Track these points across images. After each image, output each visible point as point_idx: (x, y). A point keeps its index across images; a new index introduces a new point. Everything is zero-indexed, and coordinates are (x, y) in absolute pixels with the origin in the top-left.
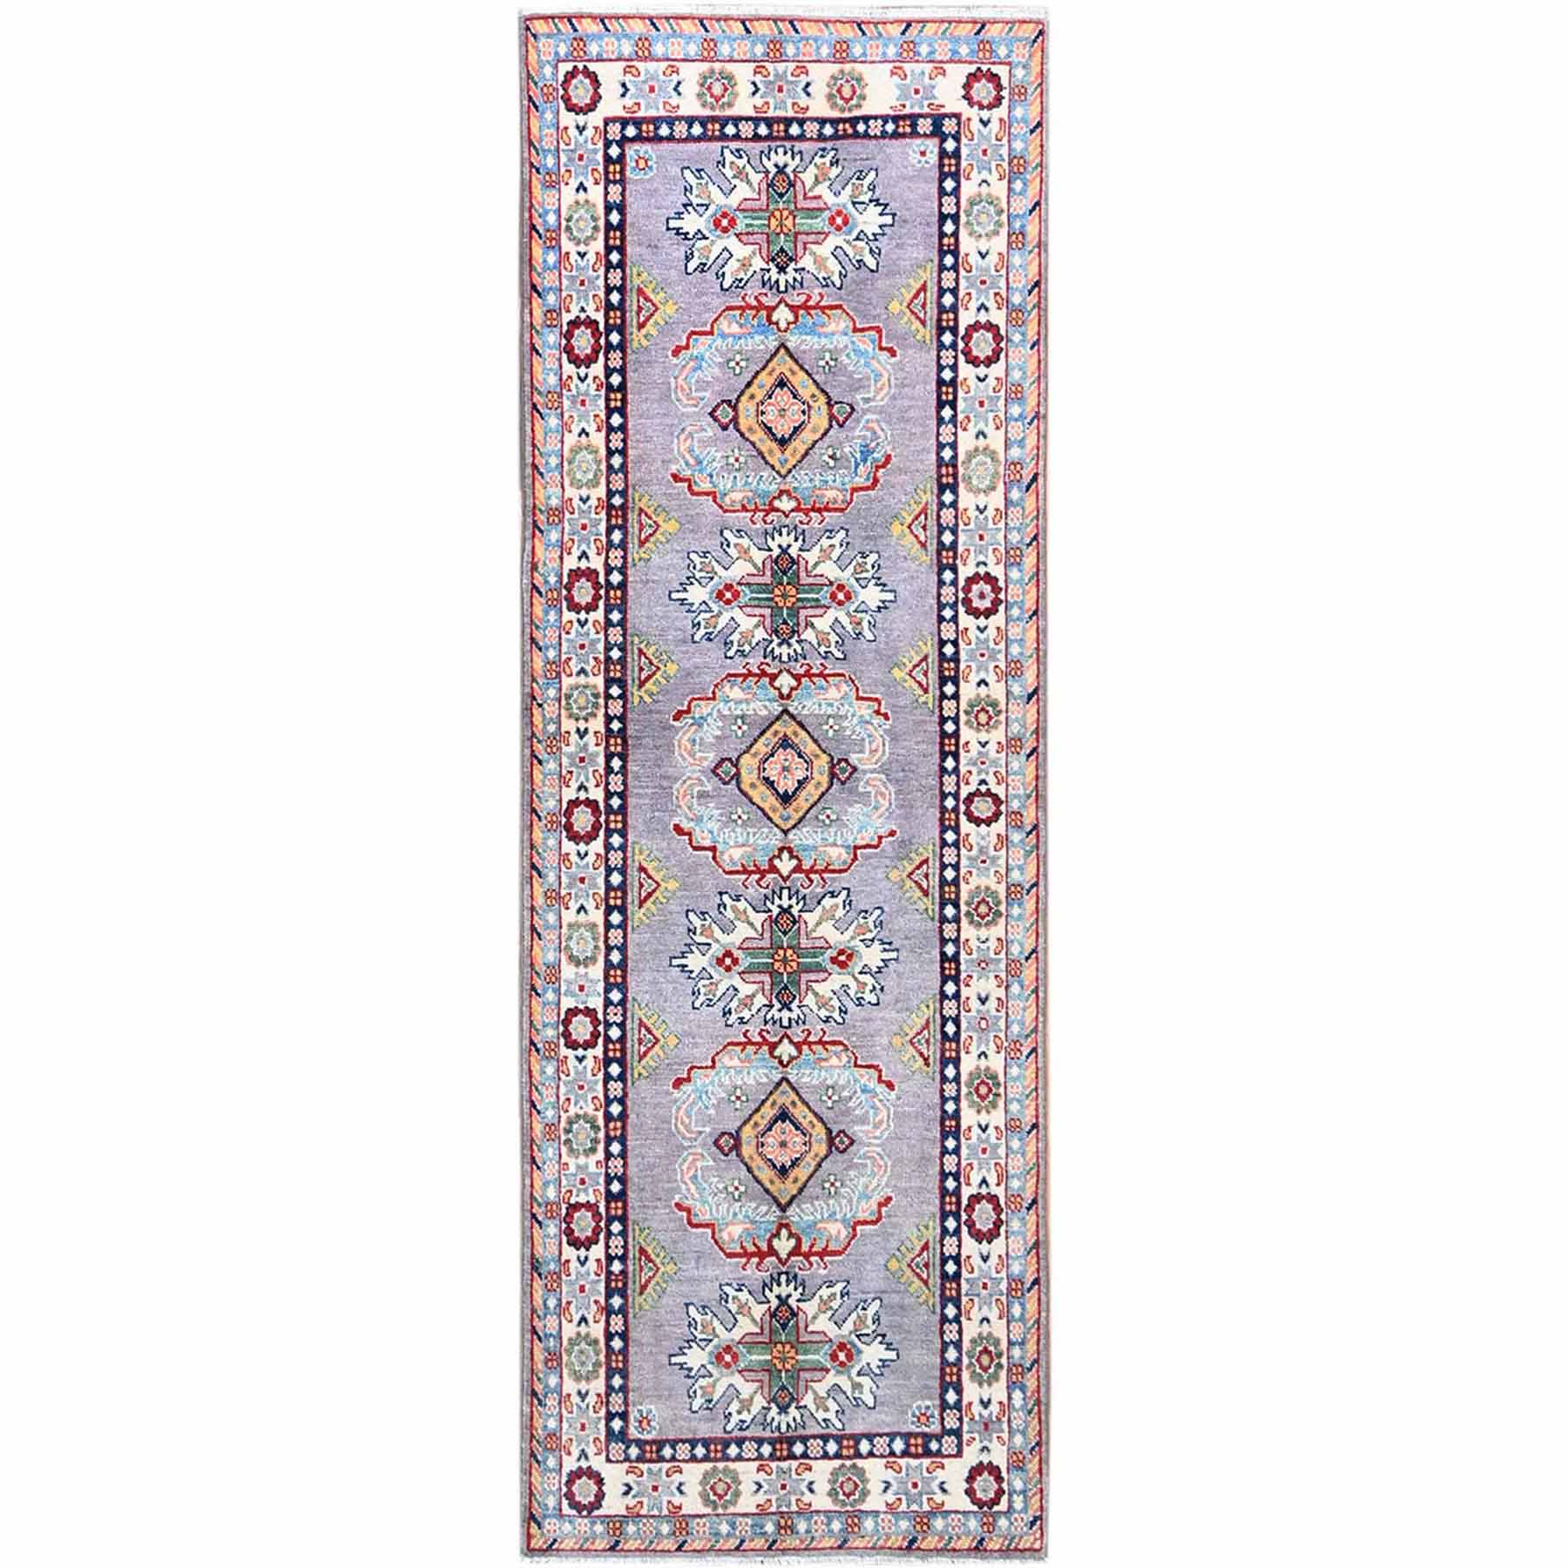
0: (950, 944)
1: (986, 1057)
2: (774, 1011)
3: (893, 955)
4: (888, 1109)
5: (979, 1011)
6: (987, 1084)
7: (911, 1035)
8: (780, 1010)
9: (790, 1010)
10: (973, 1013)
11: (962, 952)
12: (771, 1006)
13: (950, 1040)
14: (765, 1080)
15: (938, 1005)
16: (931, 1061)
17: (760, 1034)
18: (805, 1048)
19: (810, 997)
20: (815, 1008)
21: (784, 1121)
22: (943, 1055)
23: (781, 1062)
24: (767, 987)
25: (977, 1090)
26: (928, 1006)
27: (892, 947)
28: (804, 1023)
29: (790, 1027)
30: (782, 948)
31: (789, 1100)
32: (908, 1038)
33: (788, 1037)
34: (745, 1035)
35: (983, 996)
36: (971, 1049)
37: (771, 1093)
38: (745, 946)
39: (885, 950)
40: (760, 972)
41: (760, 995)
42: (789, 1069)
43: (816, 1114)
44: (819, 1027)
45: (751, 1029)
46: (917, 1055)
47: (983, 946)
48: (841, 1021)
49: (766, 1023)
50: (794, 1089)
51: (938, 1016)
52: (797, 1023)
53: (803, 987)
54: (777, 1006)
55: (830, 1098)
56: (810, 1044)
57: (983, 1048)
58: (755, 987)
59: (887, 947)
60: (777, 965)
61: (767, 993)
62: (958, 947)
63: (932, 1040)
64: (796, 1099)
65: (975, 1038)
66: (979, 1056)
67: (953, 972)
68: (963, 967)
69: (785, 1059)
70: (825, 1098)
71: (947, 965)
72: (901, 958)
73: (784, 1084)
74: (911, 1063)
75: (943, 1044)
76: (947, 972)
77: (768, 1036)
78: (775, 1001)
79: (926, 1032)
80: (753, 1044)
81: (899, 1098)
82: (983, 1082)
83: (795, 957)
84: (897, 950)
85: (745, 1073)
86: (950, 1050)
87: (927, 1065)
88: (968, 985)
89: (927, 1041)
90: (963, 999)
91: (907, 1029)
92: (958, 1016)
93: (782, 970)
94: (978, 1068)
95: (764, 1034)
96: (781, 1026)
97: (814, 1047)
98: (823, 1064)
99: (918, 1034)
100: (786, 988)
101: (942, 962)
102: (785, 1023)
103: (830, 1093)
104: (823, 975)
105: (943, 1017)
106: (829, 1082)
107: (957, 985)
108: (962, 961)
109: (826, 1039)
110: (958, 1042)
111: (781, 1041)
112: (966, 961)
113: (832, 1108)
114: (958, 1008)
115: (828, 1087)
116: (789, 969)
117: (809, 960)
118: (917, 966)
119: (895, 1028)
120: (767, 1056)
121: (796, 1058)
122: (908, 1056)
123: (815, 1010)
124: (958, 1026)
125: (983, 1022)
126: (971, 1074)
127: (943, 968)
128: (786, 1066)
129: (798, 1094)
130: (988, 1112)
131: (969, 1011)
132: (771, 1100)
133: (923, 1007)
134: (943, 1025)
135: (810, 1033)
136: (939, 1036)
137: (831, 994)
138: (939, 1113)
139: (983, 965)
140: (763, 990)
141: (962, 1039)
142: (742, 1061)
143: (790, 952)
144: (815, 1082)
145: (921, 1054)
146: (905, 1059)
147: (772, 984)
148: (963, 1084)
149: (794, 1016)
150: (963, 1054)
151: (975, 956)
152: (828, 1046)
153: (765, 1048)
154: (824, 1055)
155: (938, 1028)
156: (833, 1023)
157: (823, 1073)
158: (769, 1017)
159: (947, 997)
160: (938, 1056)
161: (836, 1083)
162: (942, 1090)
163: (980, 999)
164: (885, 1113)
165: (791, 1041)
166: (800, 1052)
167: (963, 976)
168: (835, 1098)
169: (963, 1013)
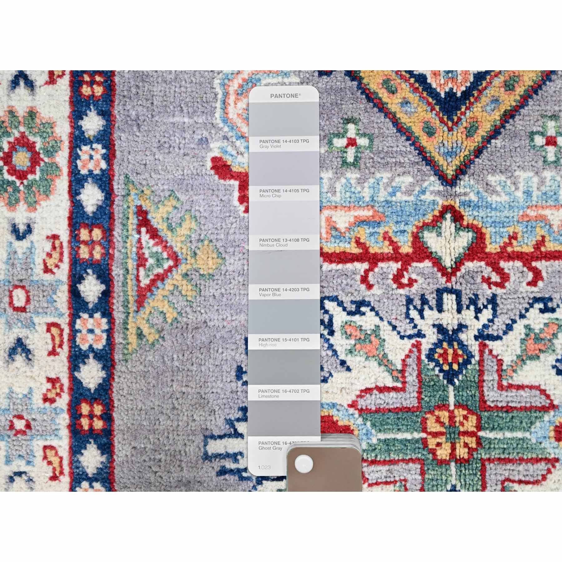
0: (91, 471)
1: (15, 230)
2: (475, 326)
3: (215, 447)
4: (225, 120)
5: (31, 325)
6: (13, 171)
7: (176, 276)
8: (461, 327)
9: (440, 329)
10: (41, 321)
11: (64, 450)
12: (482, 336)
13: (92, 264)
14: (492, 179)
15: (118, 338)
16: (133, 221)
17: (505, 277)
18: (406, 248)
19: (397, 359)
20: (386, 331)
21: (451, 94)
22: (108, 233)
23: (458, 218)
24: (490, 377)
25: (35, 160)
26: (140, 335)
27: (217, 465)
28: (409, 301)
29: (440, 292)
30: (460, 462)
31: (438, 137)
32: (183, 268)
33: (442, 270)
34: (537, 275)
35: (20, 359)
36: (48, 247)
37: (478, 152)
38: (542, 466)
39: (235, 457)
40: (508, 409)
41: (507, 359)
42: (441, 201)
43: (382, 107)
44: (376, 291)
45: (524, 288)
46: (164, 232)
47: (19, 465)
48: (329, 305)
49: (493, 301)
50: (429, 161)
51: (118, 316)
52: (424, 301)
53: (411, 378)
54: (467, 337)
55: (352, 143)
56: (396, 256)
57: (21, 246)
58: (517, 379)
59: (230, 465)
60: (470, 425)
61: (490, 365)
62: (74, 463)
63: (131, 264)
64: (424, 141)
65: (39, 268)
66: (29, 230)
67: (85, 409)
68: (64, 419)
69: (448, 224)
70: (363, 142)
71: (98, 424)
72: (199, 439)
73: (450, 173)
74: (176, 217)
75: (108, 256)
76: (98, 410)
77: (488, 271)
78: (474, 347)
79: (145, 282)
80: (519, 256)
81: (204, 142)
82: (22, 176)
83: (432, 442)
84: (207, 457)
85: (536, 194)
86: (91, 244)
87: (142, 213)
88: (53, 381)
89: (141, 261)
90: (64, 352)
91: (186, 287)
92: (74, 317)
93: (460, 413)
94: (32, 206)
95: (495, 278)
96: (458, 294)
97: (387, 249)
98: (367, 213)
99: (161, 278)
100: (450, 376)
101: (108, 432)
102: (449, 300)
103: (351, 154)
104: (370, 402)
105: (108, 313)
106: (352, 175)
107: (75, 383)
108: (65, 433)
109: (362, 267)
110: (75, 261)
111: (459, 263)
112: (55, 432)
113: (348, 121)
114: (74, 332)
115: (355, 164)
116: (444, 415)
117: (400, 436)
118: (164, 423)
119: (211, 289)
120: (488, 231)
121: (425, 226)
122: (183, 231)
123: (385, 328)
124: (74, 294)
125: (19, 301)
126: (47, 193)
127: (107, 417)
128: (446, 209)
129: (421, 151)
130: (11, 113)
131: (50, 326)
132: (478, 138)
133: (151, 335)
134: (107, 295)
135: (397, 278)
136: (117, 272)
137: (350, 361)
138: (118, 110)
139: (20, 425)
140: (500, 371)
141: (65, 266)
142: (542, 219)
143: (443, 453)
144: (385, 175)
145: (154, 234)
146: (188, 224)
147: (480, 384)
148: (65, 170)
149: (431, 315)
150: (65, 236)
151: (38, 445)
152: (356, 251)
153: (492, 248)
154: (364, 233)
155: (117, 288)
156: (346, 299)
157: (367, 194)
158: (487, 314)
159: (100, 356)
160: (117, 231)
161: (338, 175)
162: (110, 157)
163: (27, 352)
164: (232, 112)
165: (437, 262)
166: (417, 239)
167: (64, 401)
168: (340, 143)
169: (64, 322)
